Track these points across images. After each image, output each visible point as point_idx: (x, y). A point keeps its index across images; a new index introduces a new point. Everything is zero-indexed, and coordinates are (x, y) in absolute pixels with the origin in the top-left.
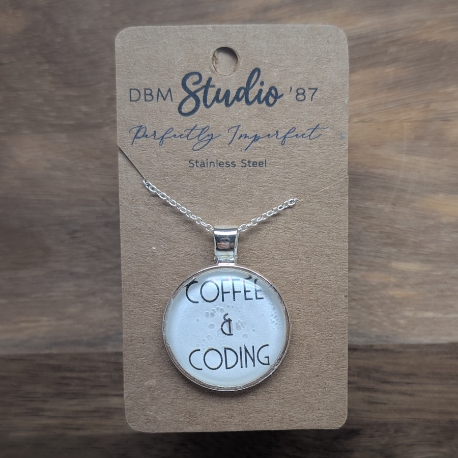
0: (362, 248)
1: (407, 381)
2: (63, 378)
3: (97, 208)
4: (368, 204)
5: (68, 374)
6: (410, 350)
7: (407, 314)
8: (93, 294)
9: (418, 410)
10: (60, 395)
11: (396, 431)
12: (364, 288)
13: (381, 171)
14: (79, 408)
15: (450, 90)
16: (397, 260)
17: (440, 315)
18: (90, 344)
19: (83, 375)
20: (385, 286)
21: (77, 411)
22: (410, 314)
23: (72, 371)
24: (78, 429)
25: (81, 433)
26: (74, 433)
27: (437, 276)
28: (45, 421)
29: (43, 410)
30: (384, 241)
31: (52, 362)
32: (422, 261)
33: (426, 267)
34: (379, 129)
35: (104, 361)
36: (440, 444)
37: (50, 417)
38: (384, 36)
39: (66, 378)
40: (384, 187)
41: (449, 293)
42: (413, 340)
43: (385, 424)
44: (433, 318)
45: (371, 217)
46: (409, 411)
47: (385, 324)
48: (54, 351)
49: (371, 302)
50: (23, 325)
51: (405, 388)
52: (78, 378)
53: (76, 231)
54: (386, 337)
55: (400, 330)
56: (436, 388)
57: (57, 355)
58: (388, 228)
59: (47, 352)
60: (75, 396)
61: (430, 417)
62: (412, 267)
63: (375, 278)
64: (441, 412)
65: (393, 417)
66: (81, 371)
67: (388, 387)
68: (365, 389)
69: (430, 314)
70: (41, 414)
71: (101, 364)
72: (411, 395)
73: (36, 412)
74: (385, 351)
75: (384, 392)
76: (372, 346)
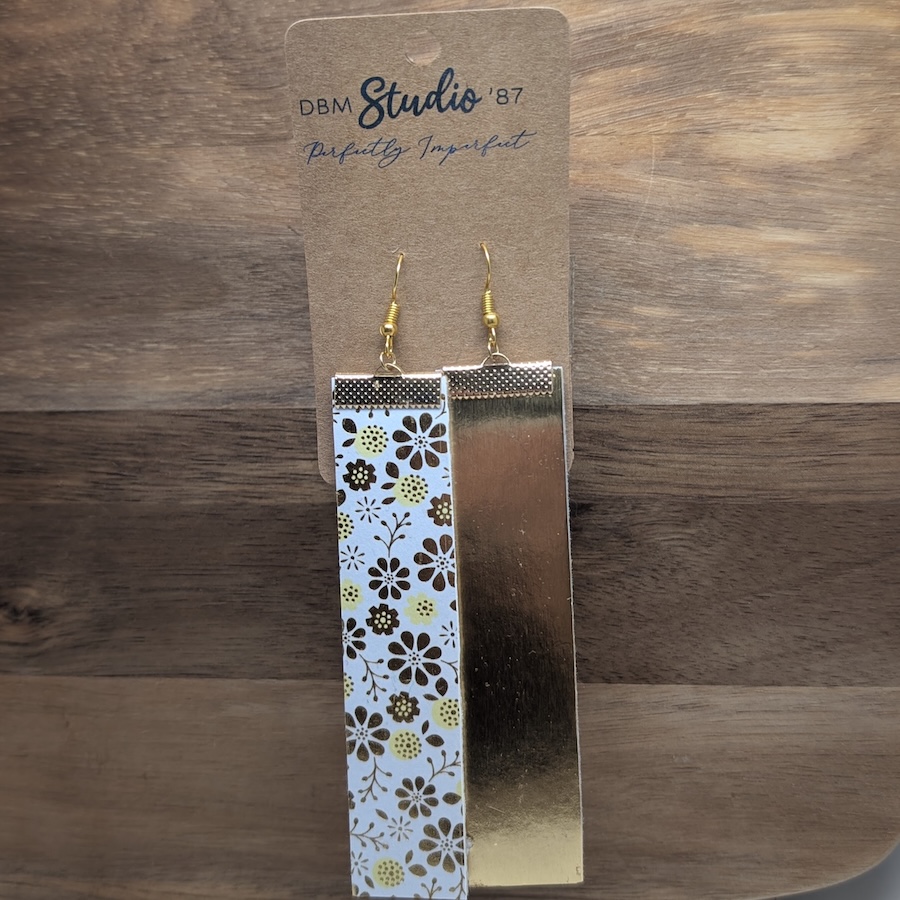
0: (597, 289)
1: (648, 448)
2: (242, 438)
3: (281, 238)
4: (606, 235)
5: (249, 434)
6: (653, 412)
7: (650, 369)
8: (278, 340)
9: (661, 483)
10: (239, 457)
11: (634, 508)
12: (599, 337)
13: (623, 195)
14: (261, 473)
15: (711, 95)
16: (639, 304)
17: (691, 371)
18: (273, 399)
19: (266, 435)
20: (625, 335)
21: (260, 477)
22: (655, 369)
23: (253, 430)
24: (260, 498)
25: (264, 502)
26: (256, 501)
27: (688, 323)
28: (222, 488)
29: (219, 475)
30: (625, 280)
31: (229, 419)
32: (671, 306)
33: (675, 313)
34: (621, 144)
35: (290, 420)
36: (686, 523)
37: (228, 483)
38: (631, 26)
39: (247, 438)
40: (626, 215)
41: (703, 345)
42: (656, 400)
43: (621, 498)
44: (682, 374)
45: (610, 251)
46: (649, 483)
47: (623, 380)
48: (233, 406)
49: (607, 355)
50: (196, 375)
51: (645, 457)
52: (259, 438)
53: (257, 265)
54: (626, 396)
55: (641, 388)
56: (683, 458)
57: (236, 411)
58: (629, 265)
59: (225, 407)
60: (258, 458)
61: (675, 491)
62: (658, 312)
63: (613, 325)
64: (688, 486)
65: (630, 491)
66: (263, 431)
67: (626, 455)
68: (597, 458)
69: (678, 370)
70: (217, 479)
71: (286, 423)
72: (653, 465)
73: (212, 477)
74: (624, 412)
75: (621, 461)
76: (607, 406)
